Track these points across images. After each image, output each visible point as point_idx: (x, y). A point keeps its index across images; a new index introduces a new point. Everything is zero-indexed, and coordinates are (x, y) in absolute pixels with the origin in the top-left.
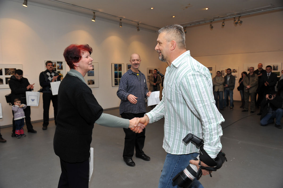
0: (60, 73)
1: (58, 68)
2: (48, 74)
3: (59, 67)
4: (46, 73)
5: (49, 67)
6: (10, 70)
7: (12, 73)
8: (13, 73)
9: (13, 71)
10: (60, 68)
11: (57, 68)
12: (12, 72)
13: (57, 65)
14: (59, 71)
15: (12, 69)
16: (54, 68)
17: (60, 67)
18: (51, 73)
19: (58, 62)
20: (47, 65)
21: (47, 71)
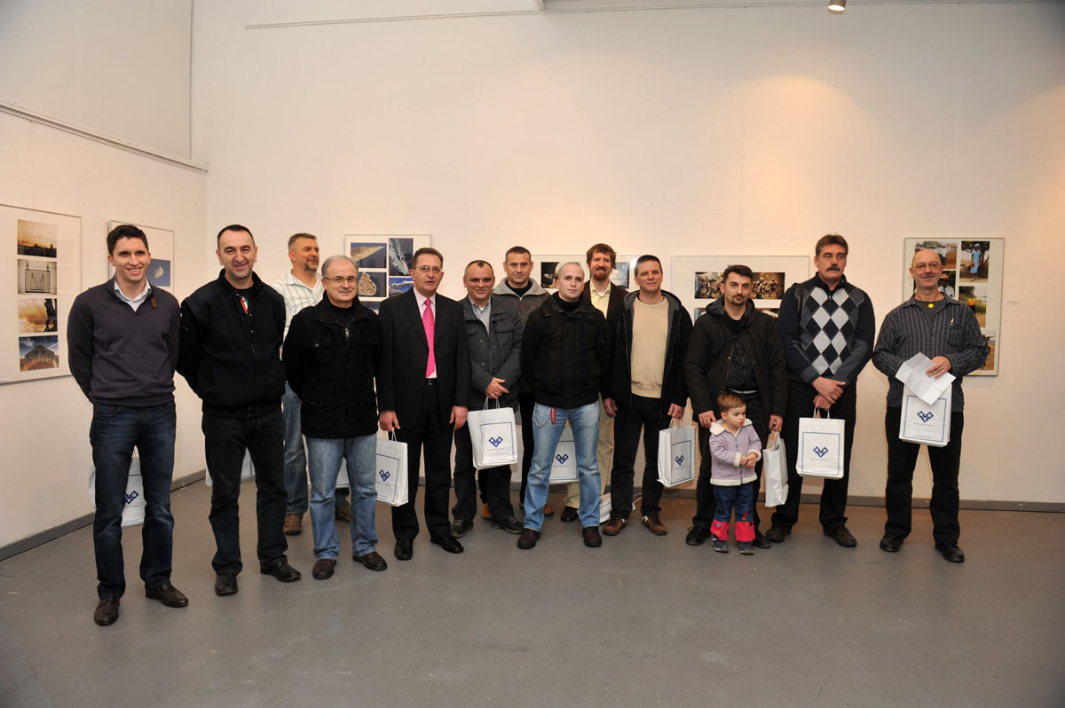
0: (971, 296)
1: (966, 273)
2: (819, 295)
3: (969, 268)
4: (811, 290)
5: (828, 264)
6: (762, 278)
7: (767, 292)
8: (773, 290)
9: (775, 284)
10: (974, 270)
11: (958, 270)
12: (767, 288)
13: (963, 257)
14: (966, 283)
15: (770, 274)
16: (947, 272)
17: (976, 266)
18: (830, 293)
19: (966, 246)
20: (821, 254)
21: (817, 281)
